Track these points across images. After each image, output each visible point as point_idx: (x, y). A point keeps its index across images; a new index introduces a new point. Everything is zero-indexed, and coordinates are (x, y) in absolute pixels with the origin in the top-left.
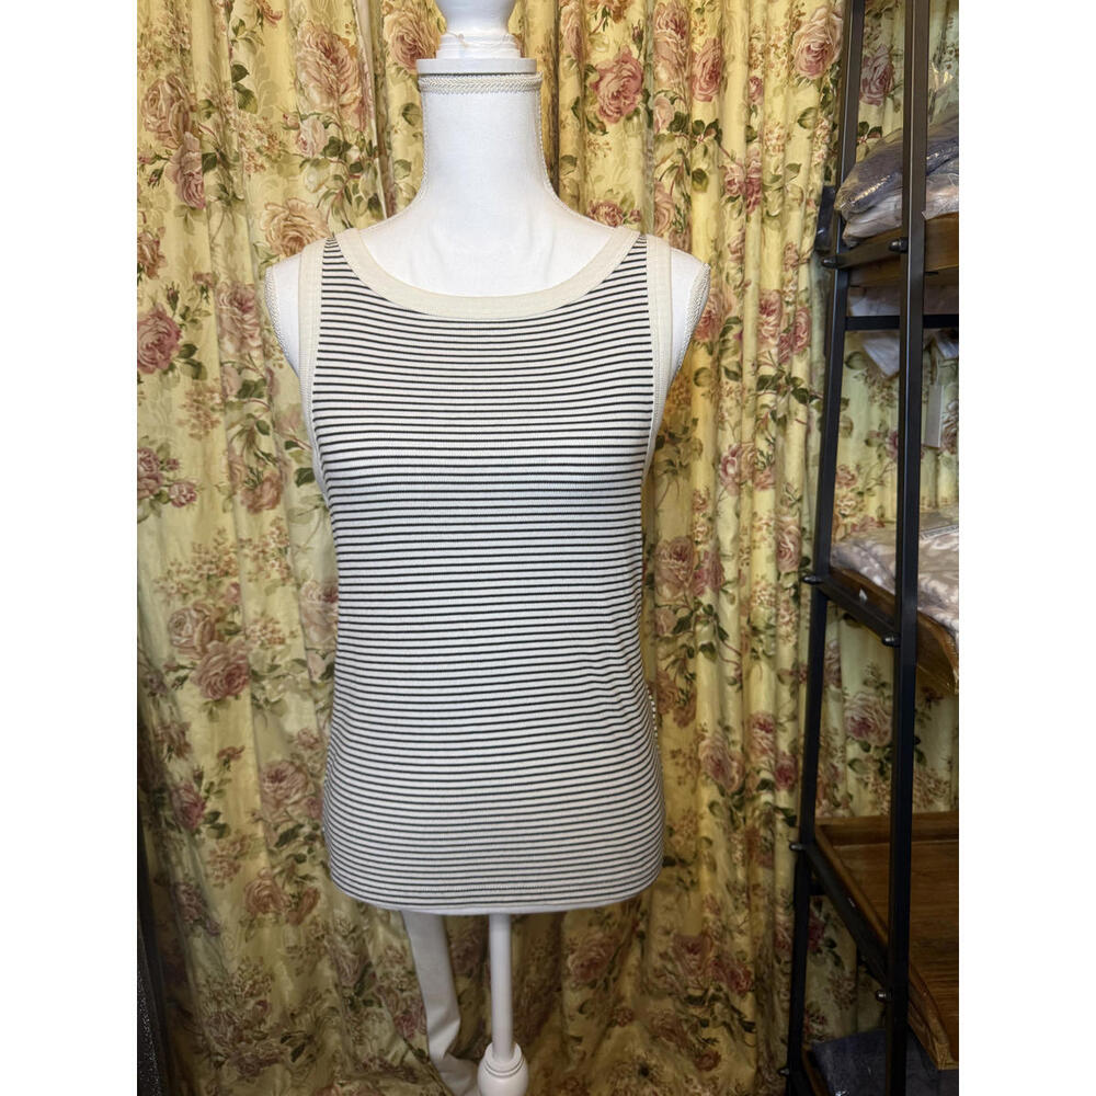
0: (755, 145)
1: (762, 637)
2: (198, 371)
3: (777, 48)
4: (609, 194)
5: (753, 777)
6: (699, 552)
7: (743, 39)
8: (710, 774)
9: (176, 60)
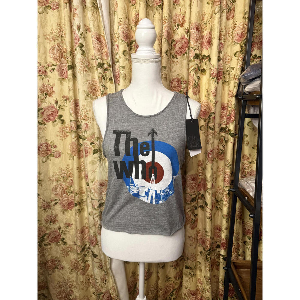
0: (221, 62)
1: (219, 203)
2: (63, 122)
3: (229, 33)
4: (177, 76)
5: (215, 244)
6: (200, 178)
7: (218, 32)
8: (201, 243)
9: (60, 39)
